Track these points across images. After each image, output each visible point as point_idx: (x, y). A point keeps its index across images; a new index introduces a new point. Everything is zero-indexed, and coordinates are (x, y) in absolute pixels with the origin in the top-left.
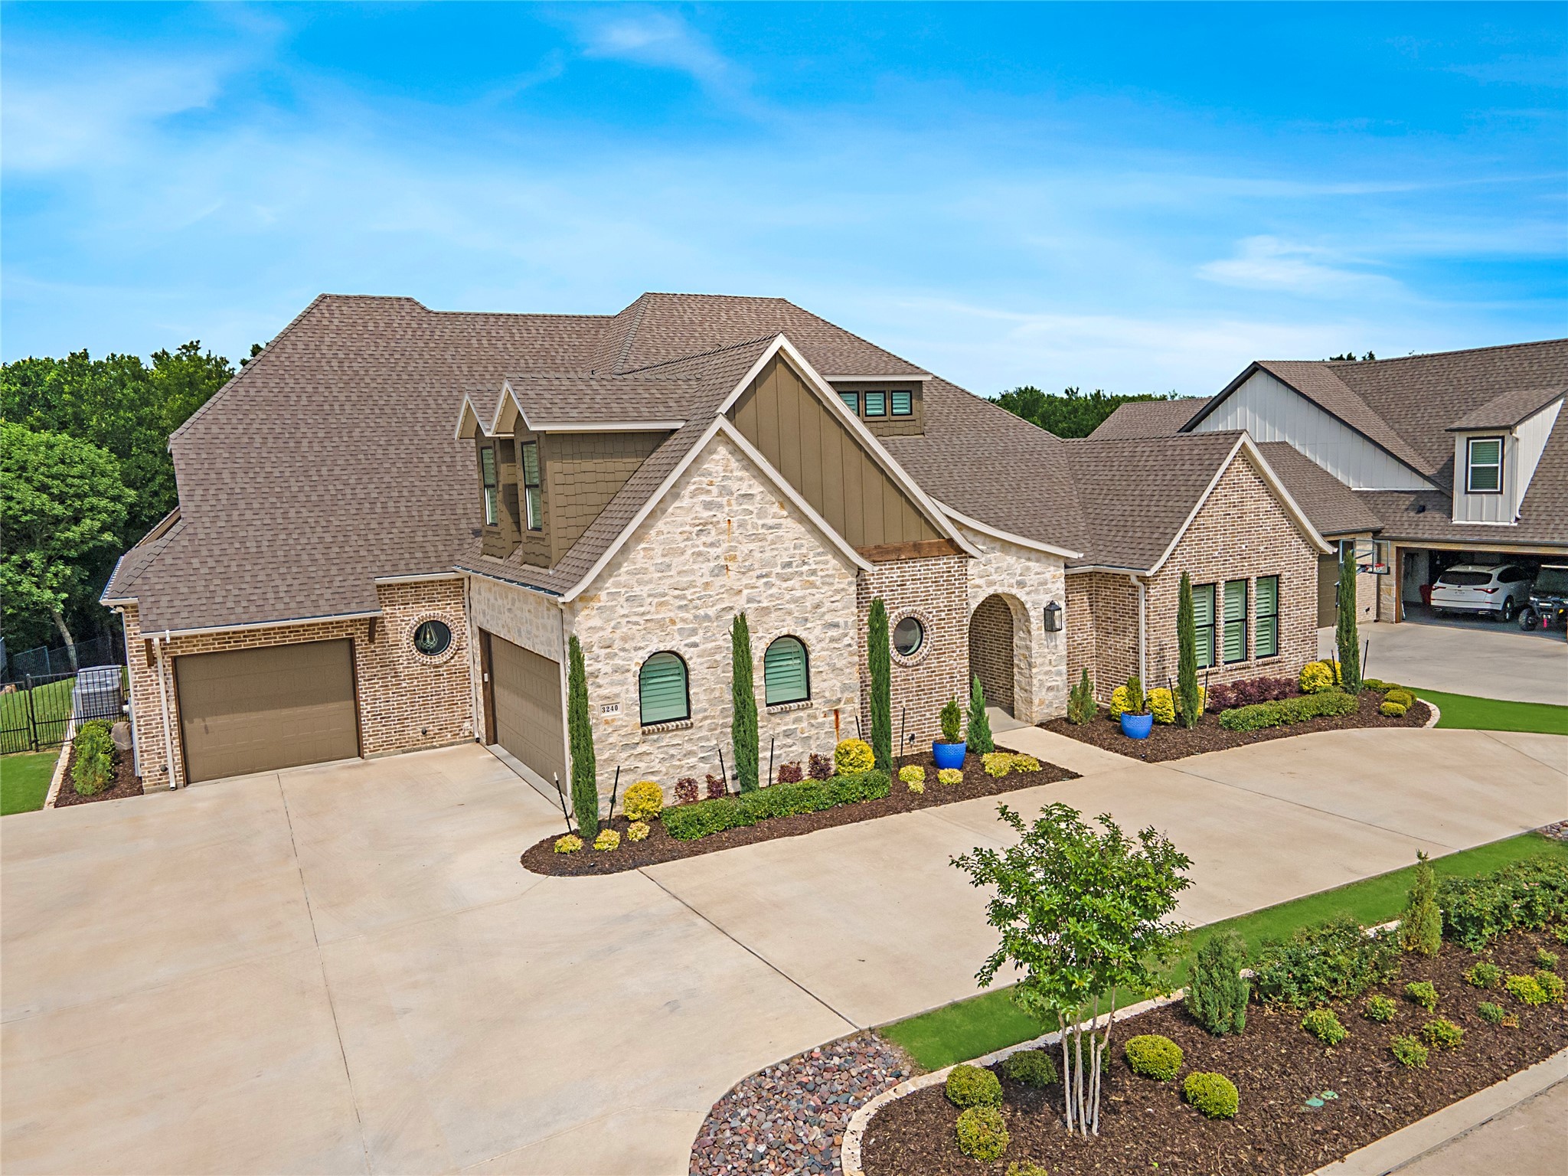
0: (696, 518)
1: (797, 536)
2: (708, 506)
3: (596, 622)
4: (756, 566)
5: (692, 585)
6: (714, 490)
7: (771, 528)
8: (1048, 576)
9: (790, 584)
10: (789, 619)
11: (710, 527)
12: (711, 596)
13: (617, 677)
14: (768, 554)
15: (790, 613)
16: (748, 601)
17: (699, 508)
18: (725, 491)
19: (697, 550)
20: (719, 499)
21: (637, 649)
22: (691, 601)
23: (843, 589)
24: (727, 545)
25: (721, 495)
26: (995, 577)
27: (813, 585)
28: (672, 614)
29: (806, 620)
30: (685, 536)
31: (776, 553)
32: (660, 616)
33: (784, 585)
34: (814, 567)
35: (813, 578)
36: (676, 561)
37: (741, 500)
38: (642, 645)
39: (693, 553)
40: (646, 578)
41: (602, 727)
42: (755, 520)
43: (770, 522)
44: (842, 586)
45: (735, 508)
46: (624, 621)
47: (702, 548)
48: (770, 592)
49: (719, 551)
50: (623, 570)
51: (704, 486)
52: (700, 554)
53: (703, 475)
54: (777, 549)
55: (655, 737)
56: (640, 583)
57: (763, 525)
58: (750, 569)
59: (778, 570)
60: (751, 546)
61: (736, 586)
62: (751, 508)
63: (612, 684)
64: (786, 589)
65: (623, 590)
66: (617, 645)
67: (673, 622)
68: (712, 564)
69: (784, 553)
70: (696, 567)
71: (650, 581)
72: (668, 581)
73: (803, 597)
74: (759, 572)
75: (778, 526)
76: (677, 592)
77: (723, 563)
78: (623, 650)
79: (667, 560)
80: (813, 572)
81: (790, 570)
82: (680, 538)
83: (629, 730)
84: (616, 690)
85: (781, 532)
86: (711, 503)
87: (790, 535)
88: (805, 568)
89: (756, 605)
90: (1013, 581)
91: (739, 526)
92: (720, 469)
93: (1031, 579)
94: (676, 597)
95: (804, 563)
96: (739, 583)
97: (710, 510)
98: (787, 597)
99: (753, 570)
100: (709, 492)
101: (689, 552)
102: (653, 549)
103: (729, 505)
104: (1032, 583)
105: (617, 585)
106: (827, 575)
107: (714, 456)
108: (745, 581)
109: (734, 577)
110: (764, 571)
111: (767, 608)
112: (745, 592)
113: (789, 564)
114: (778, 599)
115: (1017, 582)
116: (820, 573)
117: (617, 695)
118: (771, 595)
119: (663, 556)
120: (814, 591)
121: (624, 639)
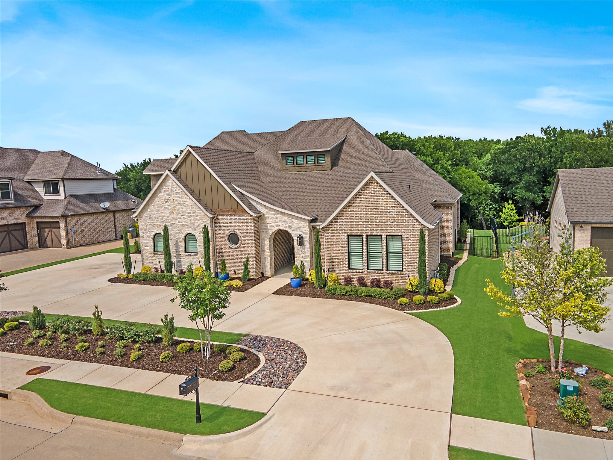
0: (165, 198)
1: (192, 204)
2: (168, 195)
3: (143, 223)
4: (181, 213)
5: (164, 216)
6: (170, 191)
7: (184, 202)
8: (301, 225)
9: (190, 218)
10: (190, 229)
11: (168, 201)
12: (169, 220)
13: (148, 238)
14: (184, 209)
15: (191, 227)
16: (179, 222)
17: (166, 195)
18: (172, 191)
19: (165, 207)
20: (171, 193)
21: (152, 232)
22: (164, 220)
23: (206, 222)
24: (173, 206)
25: (171, 192)
26: (279, 223)
27: (197, 219)
28: (160, 224)
29: (195, 230)
30: (162, 203)
31: (186, 209)
32: (157, 224)
33: (189, 219)
34: (197, 214)
35: (197, 217)
36: (161, 209)
37: (176, 193)
38: (153, 231)
39: (165, 208)
40: (153, 213)
41: (145, 250)
42: (180, 199)
43: (184, 200)
44: (205, 221)
45: (175, 196)
46: (149, 224)
47: (167, 206)
48: (185, 220)
49: (171, 207)
50: (148, 211)
51: (167, 189)
52: (166, 208)
53: (166, 186)
54: (186, 208)
55: (157, 255)
56: (152, 214)
57: (182, 201)
58: (179, 213)
59: (187, 214)
60: (180, 207)
61: (176, 218)
62: (179, 196)
63: (147, 240)
64: (189, 220)
65: (148, 216)
66: (147, 230)
67: (160, 226)
68: (169, 211)
69: (188, 209)
70: (165, 211)
71: (154, 214)
72: (159, 215)
73: (194, 223)
74: (181, 214)
75: (186, 201)
76: (161, 218)
77: (172, 211)
78: (149, 231)
79: (158, 209)
80: (197, 216)
81: (190, 214)
82: (161, 203)
83: (151, 252)
84: (148, 241)
85: (187, 203)
86: (169, 194)
87: (190, 204)
88: (195, 214)
89: (180, 223)
90: (287, 226)
91: (176, 201)
92: (171, 185)
93: (294, 226)
94: (160, 219)
95: (194, 213)
96: (176, 217)
97: (169, 196)
98: (189, 222)
99: (180, 213)
100: (168, 191)
101: (164, 207)
102: (155, 206)
103: (173, 195)
104: (294, 227)
105: (147, 214)
106: (201, 217)
107: (169, 181)
108: (178, 216)
109: (175, 215)
110: (183, 214)
111: (184, 225)
112: (178, 219)
113: (189, 213)
114: (187, 222)
115: (288, 226)
116: (199, 216)
117: (148, 243)
118: (185, 221)
119: (158, 208)
120: (197, 221)
121: (149, 229)
